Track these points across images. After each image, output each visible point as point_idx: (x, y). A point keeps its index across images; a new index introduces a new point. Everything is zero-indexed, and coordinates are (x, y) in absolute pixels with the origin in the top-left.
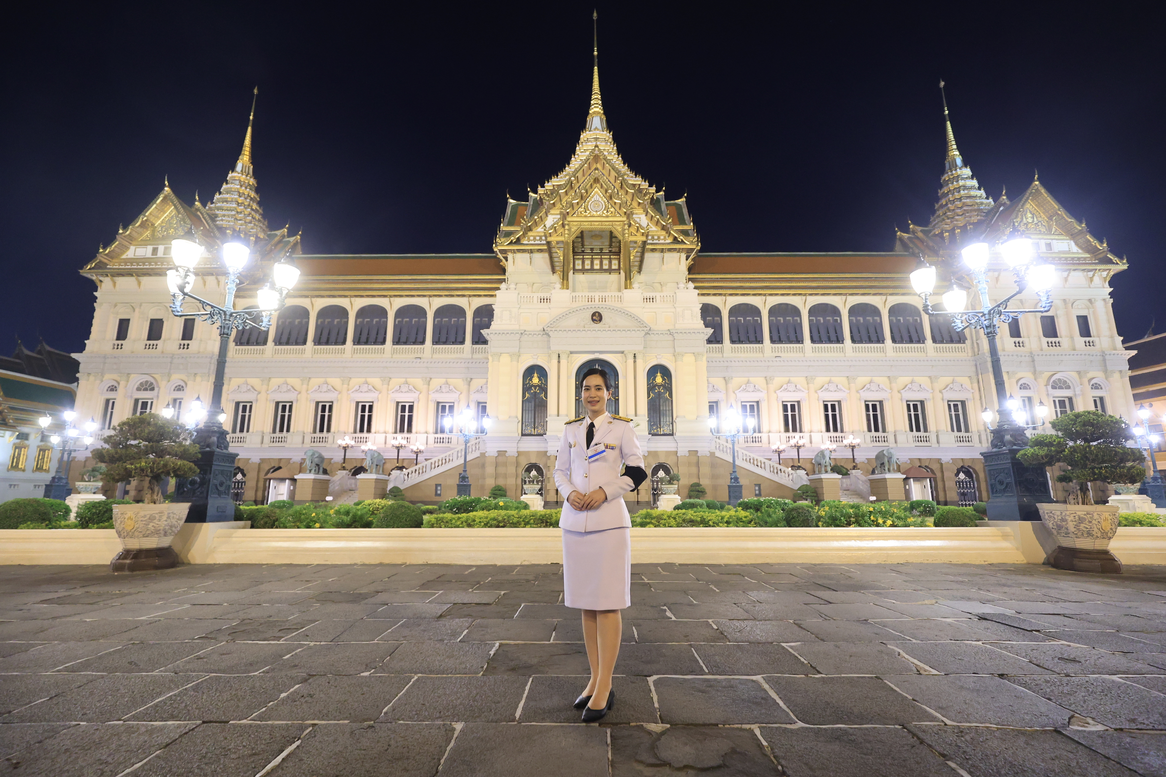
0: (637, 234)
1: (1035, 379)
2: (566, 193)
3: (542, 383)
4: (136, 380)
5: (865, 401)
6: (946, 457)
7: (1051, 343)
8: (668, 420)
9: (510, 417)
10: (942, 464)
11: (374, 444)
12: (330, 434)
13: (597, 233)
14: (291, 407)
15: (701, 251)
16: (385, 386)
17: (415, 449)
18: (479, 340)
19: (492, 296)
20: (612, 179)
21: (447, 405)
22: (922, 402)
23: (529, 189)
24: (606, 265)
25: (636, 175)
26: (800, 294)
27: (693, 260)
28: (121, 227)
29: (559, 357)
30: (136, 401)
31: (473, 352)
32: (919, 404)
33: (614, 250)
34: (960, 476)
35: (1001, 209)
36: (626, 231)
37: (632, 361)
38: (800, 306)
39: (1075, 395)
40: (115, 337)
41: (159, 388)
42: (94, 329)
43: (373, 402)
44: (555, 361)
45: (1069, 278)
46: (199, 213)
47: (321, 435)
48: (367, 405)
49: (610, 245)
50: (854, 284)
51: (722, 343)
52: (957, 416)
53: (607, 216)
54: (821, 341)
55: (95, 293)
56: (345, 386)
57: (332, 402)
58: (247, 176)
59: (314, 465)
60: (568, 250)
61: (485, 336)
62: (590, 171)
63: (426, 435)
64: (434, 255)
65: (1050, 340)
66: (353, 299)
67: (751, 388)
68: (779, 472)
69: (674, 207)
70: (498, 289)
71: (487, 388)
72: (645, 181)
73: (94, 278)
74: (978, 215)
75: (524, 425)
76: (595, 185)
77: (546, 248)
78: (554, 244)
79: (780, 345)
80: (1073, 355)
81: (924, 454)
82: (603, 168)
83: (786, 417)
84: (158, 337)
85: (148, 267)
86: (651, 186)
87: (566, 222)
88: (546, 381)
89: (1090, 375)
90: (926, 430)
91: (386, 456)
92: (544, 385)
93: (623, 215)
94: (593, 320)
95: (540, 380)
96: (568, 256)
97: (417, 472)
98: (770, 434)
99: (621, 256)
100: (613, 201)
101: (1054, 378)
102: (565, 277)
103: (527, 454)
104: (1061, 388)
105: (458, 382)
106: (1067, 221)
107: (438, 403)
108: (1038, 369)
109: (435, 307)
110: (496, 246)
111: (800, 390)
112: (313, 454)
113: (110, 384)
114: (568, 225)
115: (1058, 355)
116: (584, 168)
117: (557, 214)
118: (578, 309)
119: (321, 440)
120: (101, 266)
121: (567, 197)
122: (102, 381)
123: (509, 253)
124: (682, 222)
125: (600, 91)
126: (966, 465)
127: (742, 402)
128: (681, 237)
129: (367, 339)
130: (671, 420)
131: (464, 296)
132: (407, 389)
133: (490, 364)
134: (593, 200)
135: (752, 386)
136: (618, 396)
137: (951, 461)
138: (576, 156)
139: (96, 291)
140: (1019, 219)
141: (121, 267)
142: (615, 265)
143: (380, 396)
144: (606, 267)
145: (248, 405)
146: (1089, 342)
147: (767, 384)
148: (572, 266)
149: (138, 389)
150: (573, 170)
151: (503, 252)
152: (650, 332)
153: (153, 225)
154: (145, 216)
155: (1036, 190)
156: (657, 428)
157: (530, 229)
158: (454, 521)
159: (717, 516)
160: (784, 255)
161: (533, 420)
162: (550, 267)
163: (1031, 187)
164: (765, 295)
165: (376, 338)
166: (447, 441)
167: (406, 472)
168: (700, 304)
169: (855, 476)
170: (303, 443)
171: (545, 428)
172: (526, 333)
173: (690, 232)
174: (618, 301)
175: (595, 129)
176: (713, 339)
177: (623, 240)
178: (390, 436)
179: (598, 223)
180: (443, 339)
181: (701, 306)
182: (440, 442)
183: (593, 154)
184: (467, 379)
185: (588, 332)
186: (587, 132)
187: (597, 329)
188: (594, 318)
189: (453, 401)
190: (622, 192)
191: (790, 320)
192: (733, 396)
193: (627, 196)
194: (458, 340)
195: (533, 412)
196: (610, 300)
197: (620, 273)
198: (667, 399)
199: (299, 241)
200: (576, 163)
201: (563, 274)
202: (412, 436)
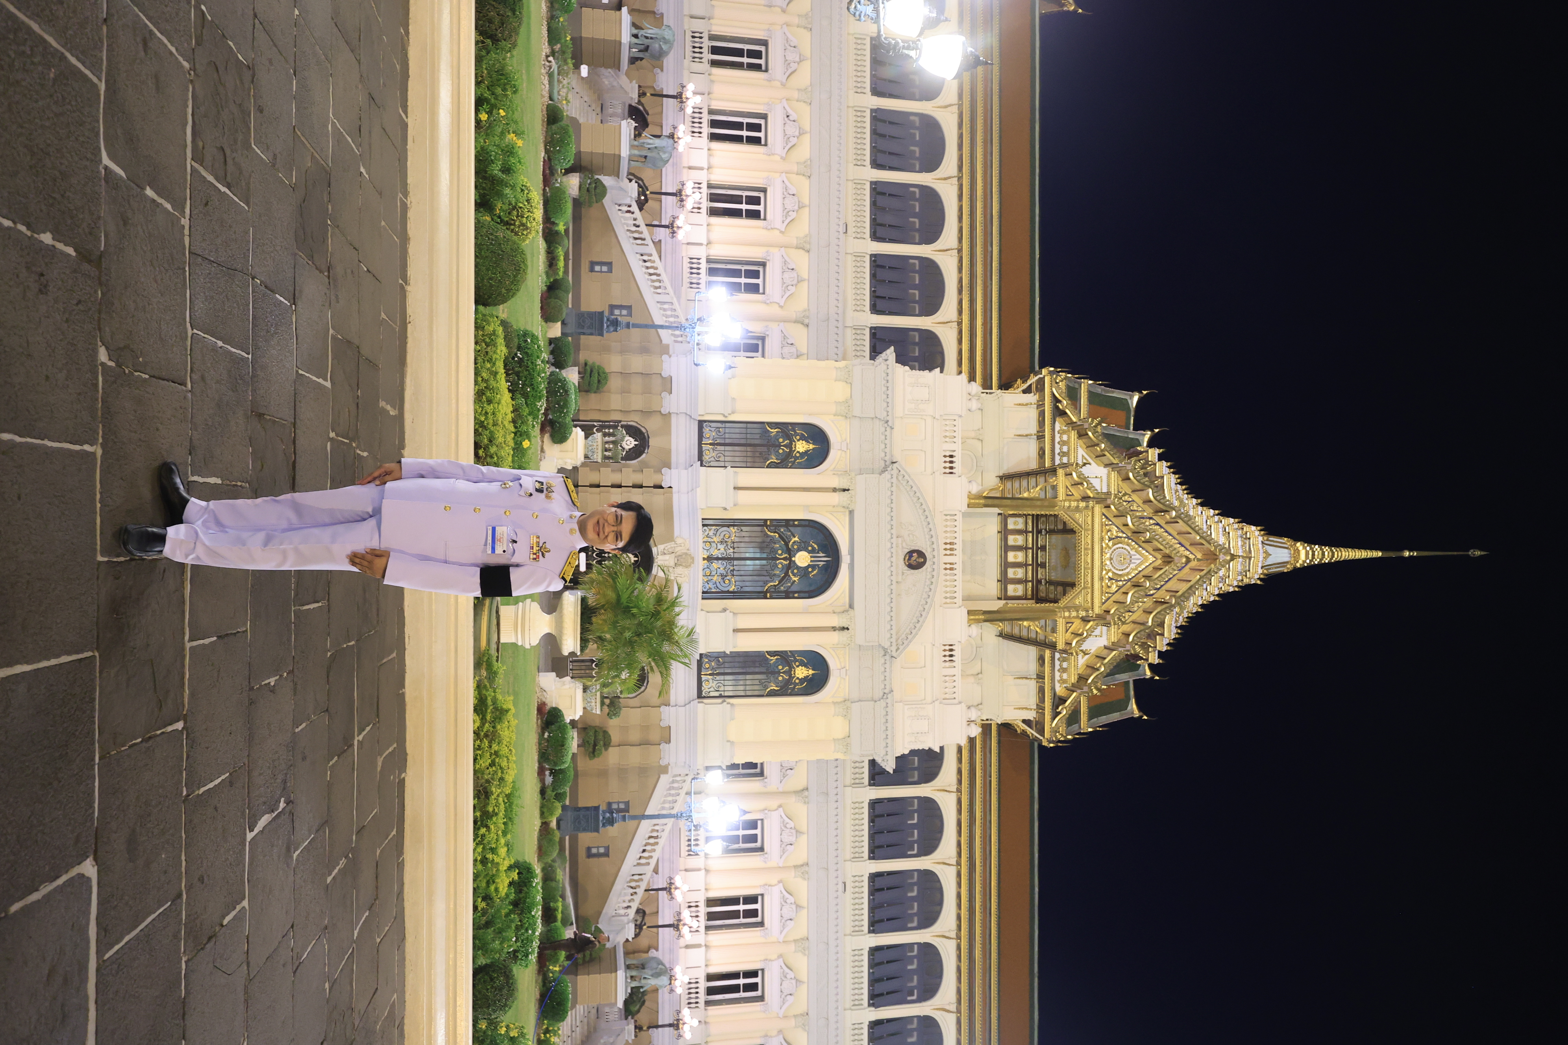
0: (1068, 634)
2: (1148, 502)
3: (796, 458)
8: (727, 688)
9: (733, 400)
11: (690, 147)
12: (705, 66)
13: (1072, 559)
15: (1041, 747)
16: (795, 168)
17: (678, 223)
18: (880, 341)
19: (960, 363)
20: (1171, 585)
21: (759, 281)
23: (1157, 430)
24: (1015, 573)
25: (1181, 628)
26: (959, 927)
27: (1024, 732)
29: (844, 490)
31: (857, 329)
33: (1042, 588)
36: (1074, 614)
37: (836, 624)
38: (937, 928)
43: (766, 145)
44: (835, 483)
47: (705, 50)
48: (761, 135)
49: (1050, 583)
50: (978, 1027)
51: (870, 785)
53: (1102, 579)
54: (872, 965)
56: (796, 95)
57: (766, 71)
59: (647, 42)
60: (1041, 507)
61: (883, 355)
62: (1187, 545)
63: (705, 243)
64: (1037, 256)
66: (955, 109)
67: (787, 839)
68: (632, 891)
70: (972, 378)
71: (791, 357)
72: (1168, 644)
75: (719, 425)
76: (1159, 556)
77: (1048, 464)
78: (1052, 480)
79: (866, 890)
82: (1193, 569)
83: (734, 901)
86: (1161, 654)
87: (1091, 503)
88: (801, 467)
91: (668, 172)
92: (794, 462)
93: (1104, 607)
94: (911, 553)
95: (802, 455)
96: (1030, 506)
97: (634, 229)
98: (703, 872)
99: (1031, 604)
100: (1130, 589)
102: (990, 502)
103: (666, 430)
105: (801, 303)
107: (764, 265)
109: (938, 259)
110: (1051, 373)
111: (784, 926)
112: (666, 41)
114: (1087, 507)
116: (1194, 534)
117: (1108, 486)
118: (931, 526)
119: (697, 50)
121: (1140, 502)
123: (1037, 397)
124: (1094, 712)
125: (1338, 563)
127: (762, 820)
128: (1064, 712)
129: (883, 136)
130: (726, 694)
131: (960, 312)
132: (789, 207)
133: (832, 363)
134: (1132, 552)
135: (792, 839)
136: (771, 598)
138: (1216, 518)
142: (1015, 590)
143: (777, 158)
147: (795, 867)
148: (1011, 512)
150: (1191, 513)
151: (1041, 382)
152: (887, 657)
156: (713, 669)
157: (1082, 435)
158: (488, 365)
159: (497, 840)
160: (1032, 899)
161: (727, 441)
162: (1012, 470)
164: (959, 863)
165: (884, 152)
166: (694, 281)
167: (635, 208)
168: (942, 748)
169: (623, 1030)
170: (692, 17)
171: (712, 464)
172: (888, 429)
173: (1075, 728)
174: (946, 598)
175: (1266, 552)
176: (877, 770)
177: (1059, 608)
178: (703, 177)
179: (1089, 561)
180: (882, 275)
181: (938, 751)
182: (691, 268)
183: (1220, 551)
184: (808, 317)
185: (889, 545)
186: (1261, 539)
187: (893, 559)
188: (915, 555)
189: (767, 291)
190: (1148, 602)
191: (913, 908)
192: (773, 803)
193: (1140, 612)
194: (879, 301)
195: (743, 441)
196: (948, 583)
197: (999, 599)
198: (766, 687)
199: (1065, 9)
200: (1205, 518)
201: (998, 495)
202: (703, 216)
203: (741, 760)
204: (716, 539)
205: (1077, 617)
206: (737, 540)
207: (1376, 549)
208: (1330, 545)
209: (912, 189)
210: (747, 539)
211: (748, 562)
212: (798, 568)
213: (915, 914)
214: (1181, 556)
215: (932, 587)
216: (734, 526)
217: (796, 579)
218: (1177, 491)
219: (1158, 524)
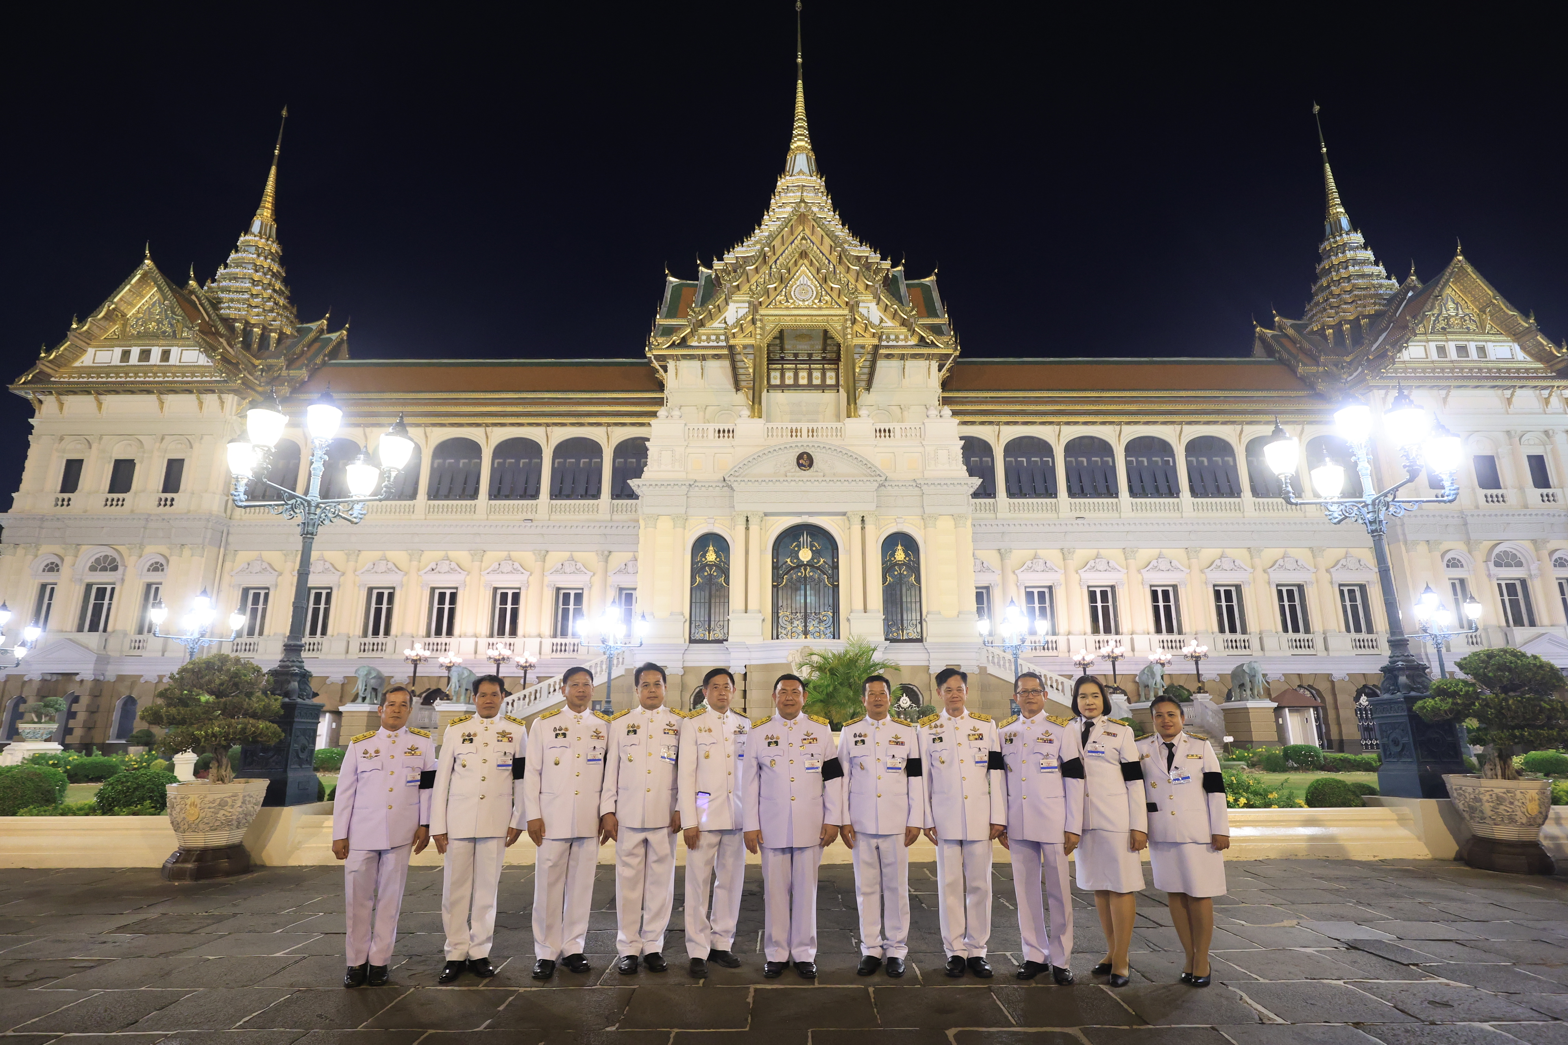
0: (865, 335)
1: (1470, 552)
2: (757, 270)
3: (721, 561)
4: (90, 554)
5: (1214, 586)
6: (1339, 672)
7: (1491, 496)
8: (914, 618)
9: (671, 614)
10: (1333, 682)
11: (458, 653)
12: (389, 640)
13: (805, 332)
14: (329, 595)
15: (961, 356)
16: (477, 563)
17: (522, 662)
18: (622, 492)
19: (642, 425)
20: (826, 250)
21: (572, 593)
22: (1300, 587)
23: (698, 262)
24: (817, 379)
25: (861, 242)
26: (1111, 423)
27: (948, 370)
28: (75, 319)
29: (747, 520)
30: (89, 586)
31: (613, 510)
32: (1295, 589)
33: (828, 356)
34: (1361, 701)
35: (1410, 294)
36: (849, 330)
37: (859, 527)
38: (1112, 441)
39: (1530, 576)
40: (59, 488)
41: (126, 567)
42: (26, 476)
43: (457, 588)
44: (741, 528)
45: (1514, 399)
46: (193, 297)
47: (376, 640)
48: (448, 592)
49: (824, 350)
50: (1193, 407)
51: (995, 497)
52: (1354, 608)
53: (820, 308)
54: (1144, 495)
55: (30, 420)
56: (415, 563)
57: (394, 588)
58: (267, 240)
59: (369, 689)
60: (761, 358)
61: (634, 489)
62: (792, 238)
63: (539, 639)
64: (553, 360)
65: (1489, 492)
66: (428, 429)
67: (1041, 566)
69: (919, 289)
70: (654, 414)
71: (636, 566)
72: (875, 253)
73: (30, 397)
74: (1375, 304)
75: (693, 626)
76: (801, 262)
77: (725, 352)
78: (739, 349)
79: (1082, 500)
80: (1525, 515)
81: (1305, 667)
82: (812, 234)
83: (1094, 610)
84: (127, 489)
85: (114, 379)
86: (883, 258)
87: (758, 317)
88: (728, 557)
89: (1552, 545)
90: (1307, 630)
92: (724, 563)
93: (843, 306)
94: (799, 465)
95: (718, 556)
96: (760, 367)
97: (527, 699)
98: (1070, 637)
99: (841, 366)
100: (828, 286)
101: (1497, 550)
102: (757, 400)
103: (697, 670)
104: (1508, 565)
105: (590, 557)
106: (1507, 314)
107: (558, 589)
108: (1473, 536)
109: (554, 443)
110: (650, 350)
111: (1114, 569)
112: (369, 674)
113: (49, 561)
114: (761, 320)
115: (1502, 515)
116: (783, 233)
117: (743, 302)
118: (777, 449)
119: (375, 647)
120: (42, 379)
121: (757, 277)
122: (36, 556)
123: (670, 361)
124: (933, 313)
125: (807, 115)
126: (1370, 684)
127: (1026, 587)
128: (931, 337)
129: (450, 490)
130: (919, 618)
131: (599, 424)
132: (510, 569)
133: (641, 532)
134: (798, 283)
135: (1041, 562)
136: (838, 581)
137: (1347, 678)
138: (771, 213)
139: (32, 417)
140: (1436, 311)
141: (72, 380)
142: (831, 378)
143: (468, 578)
144: (817, 381)
145: (262, 592)
146: (1547, 496)
147: (1064, 559)
148: (766, 382)
149: (93, 569)
150: (766, 234)
151: (658, 358)
152: (886, 484)
153: (124, 315)
154: (112, 303)
155: (1459, 268)
156: (897, 630)
157: (702, 324)
160: (1088, 362)
161: (707, 619)
162: (731, 380)
163: (1452, 264)
164: (1059, 424)
165: (464, 489)
166: (572, 648)
167: (509, 699)
168: (961, 438)
169: (1201, 703)
170: (347, 652)
171: (726, 631)
172: (696, 484)
173: (945, 329)
174: (837, 435)
175: (799, 173)
176: (982, 491)
177: (844, 343)
178: (483, 642)
179: (805, 318)
180: (567, 490)
181: (963, 442)
182: (561, 651)
183: (797, 211)
184: (603, 552)
185: (793, 483)
186: (787, 178)
187: (805, 479)
188: (801, 462)
189: (581, 586)
190: (840, 269)
191: (1097, 461)
192: (1011, 578)
193: (848, 276)
194: (590, 492)
195: (707, 605)
196: (825, 434)
197: (838, 391)
198: (913, 585)
199: (345, 338)
200: (770, 223)
201: (751, 392)
202: (517, 641)
203: (974, 606)
204: (789, 628)
205: (852, 328)
206: (789, 610)
207: (796, 84)
208: (793, 121)
209: (496, 465)
210: (789, 602)
211: (808, 600)
212: (812, 559)
213: (1102, 459)
214: (801, 244)
215: (827, 447)
216: (778, 613)
217: (822, 560)
218: (748, 246)
219: (776, 262)
